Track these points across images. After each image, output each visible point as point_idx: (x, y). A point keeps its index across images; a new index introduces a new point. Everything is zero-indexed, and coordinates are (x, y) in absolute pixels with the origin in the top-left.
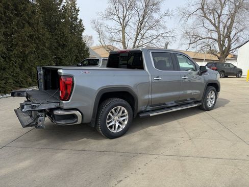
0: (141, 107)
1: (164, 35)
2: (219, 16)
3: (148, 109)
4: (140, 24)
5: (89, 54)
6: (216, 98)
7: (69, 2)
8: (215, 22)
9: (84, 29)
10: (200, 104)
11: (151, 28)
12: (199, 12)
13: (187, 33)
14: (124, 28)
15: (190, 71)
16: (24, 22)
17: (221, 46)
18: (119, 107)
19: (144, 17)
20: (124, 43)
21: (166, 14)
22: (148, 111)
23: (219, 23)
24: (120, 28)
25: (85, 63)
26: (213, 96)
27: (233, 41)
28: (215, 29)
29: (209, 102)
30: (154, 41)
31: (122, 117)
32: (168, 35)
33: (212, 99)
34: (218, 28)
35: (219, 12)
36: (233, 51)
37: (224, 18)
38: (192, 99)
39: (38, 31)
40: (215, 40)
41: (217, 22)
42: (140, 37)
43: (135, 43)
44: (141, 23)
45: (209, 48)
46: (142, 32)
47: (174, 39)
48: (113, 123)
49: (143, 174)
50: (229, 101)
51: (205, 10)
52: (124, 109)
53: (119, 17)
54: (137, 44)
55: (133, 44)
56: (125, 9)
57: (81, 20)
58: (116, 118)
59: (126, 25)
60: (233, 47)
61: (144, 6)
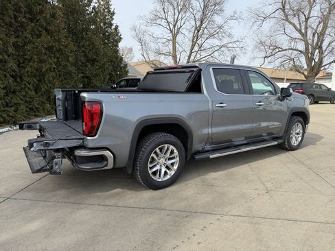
0: (197, 146)
1: (230, 45)
2: (307, 19)
3: (208, 147)
4: (196, 31)
5: (127, 72)
6: (304, 132)
7: (102, 3)
8: (301, 27)
10: (281, 141)
11: (211, 36)
12: (279, 14)
13: (262, 43)
14: (175, 36)
15: (266, 94)
16: (40, 29)
17: (309, 60)
18: (166, 145)
19: (202, 22)
20: (175, 57)
21: (232, 17)
22: (207, 151)
23: (306, 28)
24: (170, 36)
25: (122, 83)
26: (299, 129)
27: (326, 53)
28: (300, 37)
29: (294, 138)
30: (216, 54)
31: (170, 159)
32: (235, 46)
33: (298, 134)
34: (304, 35)
35: (306, 13)
36: (326, 67)
37: (313, 22)
38: (269, 134)
39: (59, 41)
40: (301, 52)
41: (303, 27)
42: (196, 48)
43: (189, 57)
44: (198, 29)
45: (292, 62)
46: (199, 42)
47: (244, 51)
48: (158, 167)
50: (321, 138)
51: (286, 11)
52: (174, 148)
53: (168, 22)
54: (192, 58)
55: (187, 58)
56: (176, 11)
57: (117, 27)
58: (162, 161)
59: (178, 33)
60: (325, 61)
61: (202, 7)
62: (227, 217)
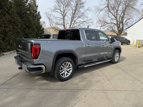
0: (79, 62)
1: (87, 21)
2: (117, 11)
3: (83, 63)
4: (73, 15)
5: (44, 32)
6: (119, 56)
7: (32, 2)
8: (115, 14)
9: (41, 17)
10: (111, 60)
11: (79, 17)
12: (106, 9)
13: (100, 20)
14: (64, 17)
16: (5, 13)
17: (118, 27)
18: (67, 62)
19: (75, 11)
20: (64, 26)
21: (88, 10)
22: (83, 64)
23: (117, 15)
24: (62, 17)
25: (42, 37)
27: (124, 25)
29: (116, 58)
30: (81, 25)
31: (68, 68)
32: (89, 21)
33: (117, 57)
34: (116, 17)
35: (117, 9)
36: (125, 30)
37: (120, 12)
38: (106, 57)
39: (14, 18)
40: (115, 24)
41: (116, 14)
42: (73, 22)
44: (74, 14)
45: (112, 28)
46: (74, 20)
47: (92, 24)
48: (63, 72)
49: (84, 102)
50: (126, 58)
51: (109, 8)
52: (69, 63)
53: (61, 11)
54: (72, 26)
55: (69, 26)
56: (64, 6)
57: (39, 12)
58: (65, 69)
59: (65, 15)
60: (124, 28)
61: (75, 5)
62: (94, 91)
